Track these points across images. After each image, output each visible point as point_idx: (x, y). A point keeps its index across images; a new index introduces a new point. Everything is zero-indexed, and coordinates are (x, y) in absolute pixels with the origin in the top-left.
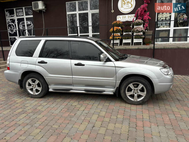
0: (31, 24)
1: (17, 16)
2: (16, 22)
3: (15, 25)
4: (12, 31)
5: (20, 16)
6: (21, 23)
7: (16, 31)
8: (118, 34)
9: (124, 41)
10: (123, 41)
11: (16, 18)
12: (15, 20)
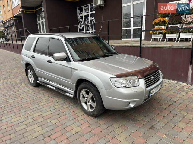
0: (93, 20)
1: (84, 13)
2: (84, 18)
3: (83, 21)
4: (81, 26)
5: (86, 13)
6: (87, 19)
7: (83, 26)
8: (162, 27)
9: (168, 36)
10: (166, 36)
11: (83, 15)
12: (83, 17)
